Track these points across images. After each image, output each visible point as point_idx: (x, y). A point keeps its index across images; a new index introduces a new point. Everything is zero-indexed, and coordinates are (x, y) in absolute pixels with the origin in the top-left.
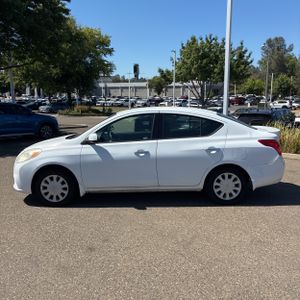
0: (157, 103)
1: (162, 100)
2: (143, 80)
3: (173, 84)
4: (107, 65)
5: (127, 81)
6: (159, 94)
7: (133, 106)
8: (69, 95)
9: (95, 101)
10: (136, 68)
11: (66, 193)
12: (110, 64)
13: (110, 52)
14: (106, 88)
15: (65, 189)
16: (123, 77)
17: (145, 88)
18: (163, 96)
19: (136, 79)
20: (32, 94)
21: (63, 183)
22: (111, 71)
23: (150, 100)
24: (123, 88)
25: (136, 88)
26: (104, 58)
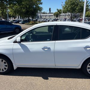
0: (56, 20)
1: (58, 20)
2: (52, 13)
3: (62, 14)
4: (40, 8)
5: (47, 14)
6: (57, 17)
7: (48, 21)
8: (29, 18)
9: (37, 20)
10: (50, 9)
11: (7, 68)
12: (41, 8)
13: (41, 3)
14: (40, 16)
15: (6, 66)
16: (46, 12)
17: (52, 15)
18: (58, 18)
19: (50, 13)
20: (19, 18)
21: (5, 63)
22: (41, 10)
23: (54, 19)
24: (46, 16)
25: (50, 16)
26: (39, 6)
